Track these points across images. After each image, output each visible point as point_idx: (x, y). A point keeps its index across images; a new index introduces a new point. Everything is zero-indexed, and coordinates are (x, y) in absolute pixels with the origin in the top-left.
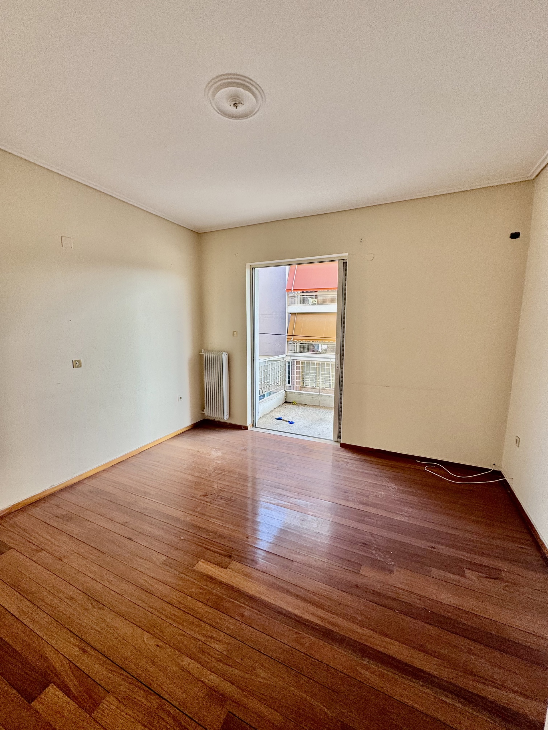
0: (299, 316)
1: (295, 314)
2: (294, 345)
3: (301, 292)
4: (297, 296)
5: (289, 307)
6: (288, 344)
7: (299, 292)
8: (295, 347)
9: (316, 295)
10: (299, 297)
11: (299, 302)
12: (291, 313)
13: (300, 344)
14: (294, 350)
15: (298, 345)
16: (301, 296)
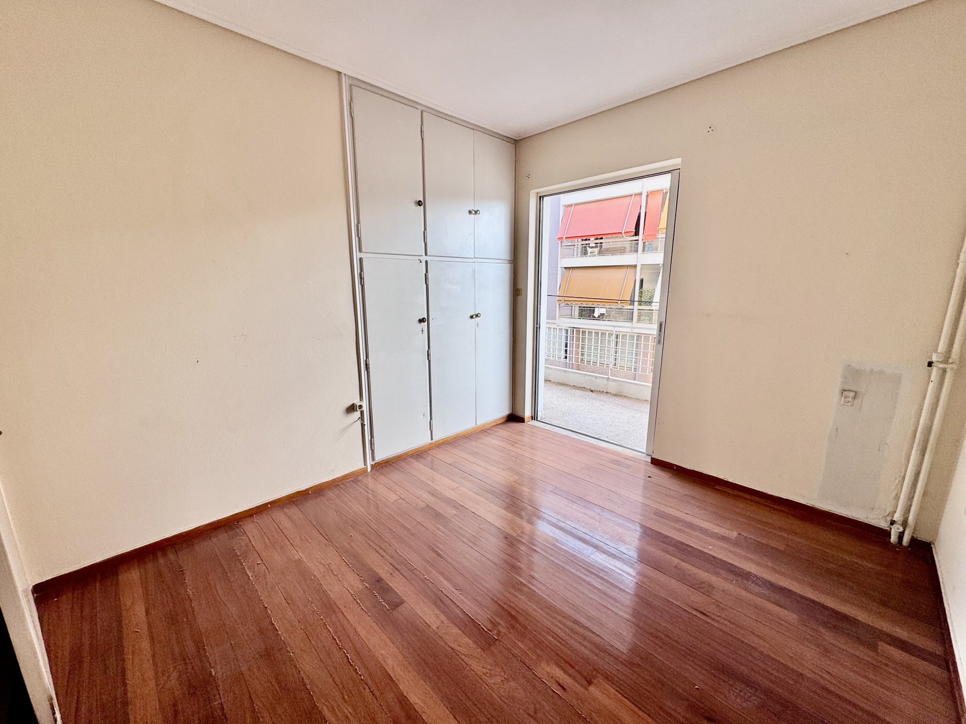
0: (575, 271)
1: (570, 268)
2: (572, 309)
3: (583, 240)
4: (577, 245)
5: (562, 260)
6: (559, 307)
7: (580, 240)
8: (573, 312)
9: (601, 243)
10: (580, 246)
11: (579, 253)
12: (565, 268)
13: (580, 307)
14: (571, 315)
15: (577, 309)
16: (582, 245)
